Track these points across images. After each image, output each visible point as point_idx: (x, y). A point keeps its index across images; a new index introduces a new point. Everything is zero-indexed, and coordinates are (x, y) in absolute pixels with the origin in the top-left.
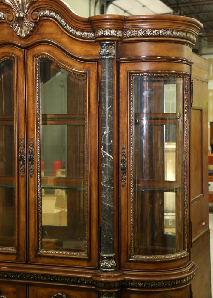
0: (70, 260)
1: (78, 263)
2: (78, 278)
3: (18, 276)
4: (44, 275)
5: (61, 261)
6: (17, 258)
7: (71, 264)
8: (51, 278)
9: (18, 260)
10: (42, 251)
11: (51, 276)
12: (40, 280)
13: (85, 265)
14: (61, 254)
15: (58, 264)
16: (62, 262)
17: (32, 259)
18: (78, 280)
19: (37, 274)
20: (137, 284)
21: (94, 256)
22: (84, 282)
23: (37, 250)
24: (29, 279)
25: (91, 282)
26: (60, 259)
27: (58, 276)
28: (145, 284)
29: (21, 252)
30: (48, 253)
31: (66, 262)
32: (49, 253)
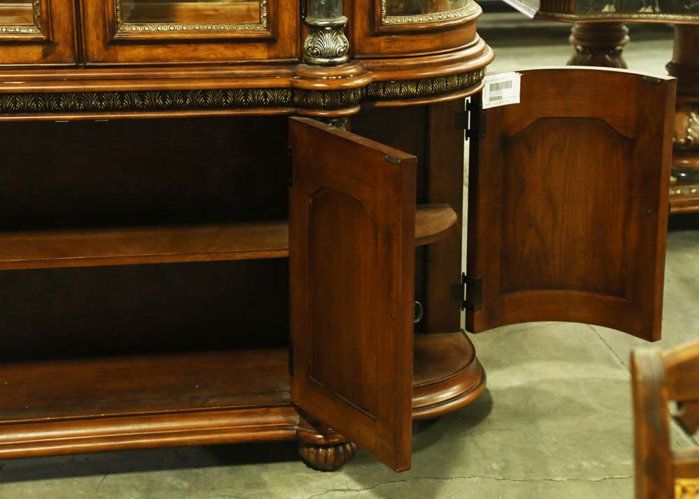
0: (213, 46)
1: (239, 52)
2: (246, 91)
3: (58, 103)
4: (142, 93)
5: (188, 51)
6: (45, 55)
7: (220, 56)
8: (164, 100)
9: (49, 58)
10: (127, 29)
11: (164, 93)
12: (133, 108)
13: (260, 54)
14: (187, 32)
15: (180, 59)
16: (192, 54)
17: (95, 53)
18: (246, 96)
19: (122, 93)
20: (401, 89)
21: (286, 27)
22: (266, 100)
23: (112, 27)
24: (95, 110)
25: (286, 97)
26: (185, 45)
27: (184, 93)
28: (421, 87)
29: (59, 36)
30: (144, 32)
31: (203, 52)
32: (150, 32)
